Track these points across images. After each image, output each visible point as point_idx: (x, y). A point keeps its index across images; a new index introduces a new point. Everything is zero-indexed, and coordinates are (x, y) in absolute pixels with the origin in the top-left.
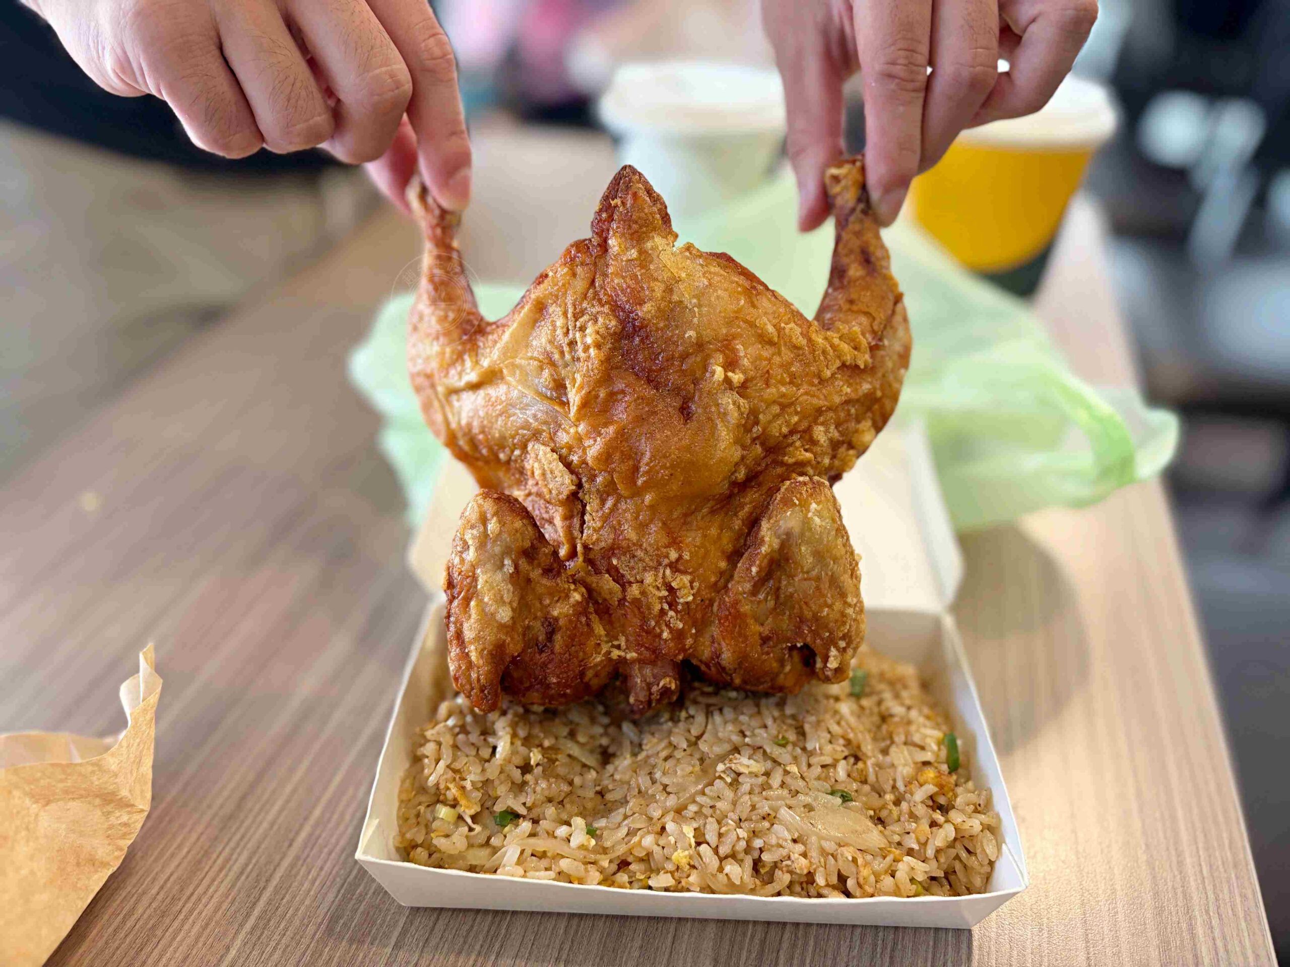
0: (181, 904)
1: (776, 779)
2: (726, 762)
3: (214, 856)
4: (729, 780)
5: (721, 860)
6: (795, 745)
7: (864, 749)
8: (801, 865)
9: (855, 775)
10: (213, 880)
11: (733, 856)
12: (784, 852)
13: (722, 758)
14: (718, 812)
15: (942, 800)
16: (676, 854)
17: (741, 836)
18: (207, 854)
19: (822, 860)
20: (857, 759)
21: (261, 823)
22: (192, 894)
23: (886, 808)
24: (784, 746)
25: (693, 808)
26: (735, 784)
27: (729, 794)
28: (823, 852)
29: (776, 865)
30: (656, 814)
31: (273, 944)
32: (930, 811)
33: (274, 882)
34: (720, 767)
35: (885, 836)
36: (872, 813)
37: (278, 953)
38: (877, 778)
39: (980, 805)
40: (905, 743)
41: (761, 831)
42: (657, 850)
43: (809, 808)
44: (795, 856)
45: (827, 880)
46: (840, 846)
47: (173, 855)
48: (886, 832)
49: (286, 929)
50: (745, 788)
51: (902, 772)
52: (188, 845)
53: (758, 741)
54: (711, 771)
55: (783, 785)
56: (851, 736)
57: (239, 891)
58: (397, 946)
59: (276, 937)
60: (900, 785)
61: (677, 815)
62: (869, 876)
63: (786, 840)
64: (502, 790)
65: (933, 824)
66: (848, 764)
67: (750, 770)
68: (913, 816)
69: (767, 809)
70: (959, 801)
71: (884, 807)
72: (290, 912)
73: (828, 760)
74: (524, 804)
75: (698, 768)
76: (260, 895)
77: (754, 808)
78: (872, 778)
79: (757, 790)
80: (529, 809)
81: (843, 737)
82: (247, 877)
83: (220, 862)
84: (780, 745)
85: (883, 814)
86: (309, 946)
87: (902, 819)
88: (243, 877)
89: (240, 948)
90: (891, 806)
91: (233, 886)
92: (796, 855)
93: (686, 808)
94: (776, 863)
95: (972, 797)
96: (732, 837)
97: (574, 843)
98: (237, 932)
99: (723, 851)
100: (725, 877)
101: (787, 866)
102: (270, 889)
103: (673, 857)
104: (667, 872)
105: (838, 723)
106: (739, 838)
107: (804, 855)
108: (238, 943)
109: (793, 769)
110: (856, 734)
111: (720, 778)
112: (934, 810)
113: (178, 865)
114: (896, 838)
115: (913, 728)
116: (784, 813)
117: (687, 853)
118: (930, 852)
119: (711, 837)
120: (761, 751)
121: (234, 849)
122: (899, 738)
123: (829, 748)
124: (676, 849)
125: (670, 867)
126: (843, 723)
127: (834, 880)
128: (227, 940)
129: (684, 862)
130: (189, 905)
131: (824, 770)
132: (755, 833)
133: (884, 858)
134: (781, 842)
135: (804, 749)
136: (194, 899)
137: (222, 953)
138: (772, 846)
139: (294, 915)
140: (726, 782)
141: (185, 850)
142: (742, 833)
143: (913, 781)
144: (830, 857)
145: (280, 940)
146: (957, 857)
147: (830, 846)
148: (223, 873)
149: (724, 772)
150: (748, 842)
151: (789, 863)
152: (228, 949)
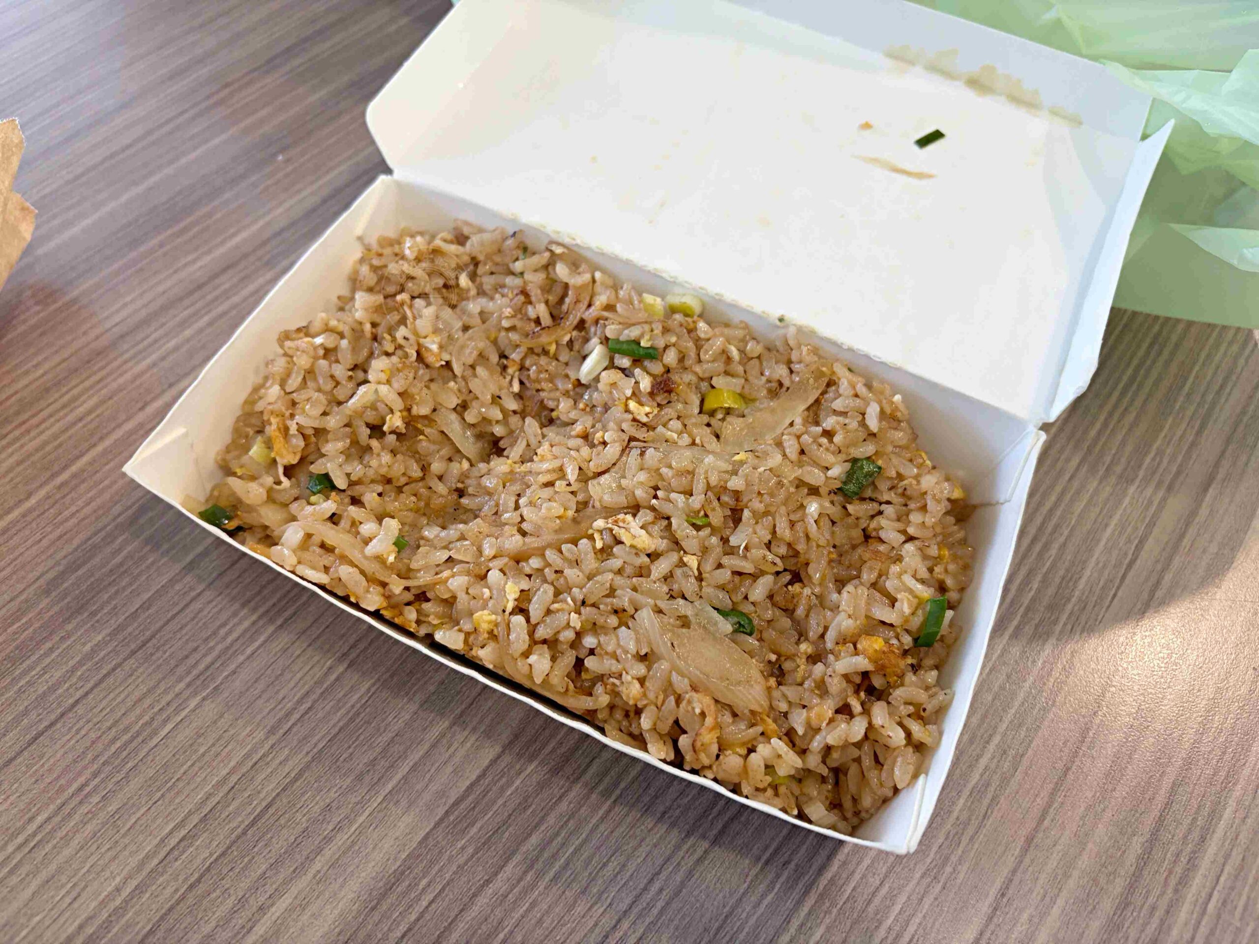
0: (9, 428)
1: (660, 568)
2: (610, 520)
3: (64, 389)
4: (599, 545)
5: (534, 642)
6: (714, 531)
7: (811, 569)
8: (632, 691)
9: (777, 598)
10: (51, 416)
11: (551, 643)
12: (615, 667)
13: (609, 512)
14: (562, 580)
15: (877, 682)
16: (480, 613)
17: (572, 624)
18: (58, 384)
19: (661, 697)
20: (796, 578)
21: (126, 372)
22: (24, 423)
23: (794, 661)
24: (698, 528)
25: (535, 563)
26: (605, 553)
27: (590, 563)
28: (668, 688)
29: (601, 678)
30: (488, 551)
31: (73, 509)
32: (850, 691)
33: (107, 443)
34: (600, 523)
35: (770, 698)
36: (773, 657)
37: (74, 521)
38: (807, 616)
39: (924, 710)
40: (874, 585)
41: (603, 627)
42: (462, 597)
43: (684, 622)
44: (626, 678)
45: (655, 724)
46: (694, 688)
47: (27, 373)
48: (776, 694)
49: (92, 499)
50: (616, 563)
51: (839, 625)
52: (46, 366)
53: (666, 508)
54: (584, 525)
55: (668, 578)
56: (801, 547)
57: (70, 437)
58: (191, 567)
59: (80, 503)
60: (830, 636)
61: (512, 563)
62: (711, 743)
63: (626, 652)
64: (333, 447)
65: (844, 710)
66: (775, 583)
67: (635, 543)
68: (822, 688)
69: (625, 603)
70: (898, 694)
71: (791, 657)
72: (106, 482)
73: (748, 567)
74: (348, 475)
75: (571, 513)
76: (88, 450)
77: (612, 592)
78: (800, 612)
79: (629, 570)
80: (352, 484)
81: (789, 545)
82: (84, 426)
83: (66, 398)
84: (694, 525)
85: (787, 666)
86: (105, 526)
87: (806, 685)
88: (80, 425)
89: (40, 500)
90: (802, 662)
91: (67, 429)
92: (629, 678)
93: (526, 559)
94: (603, 675)
95: (921, 696)
96: (562, 618)
97: (372, 549)
98: (45, 483)
99: (542, 633)
100: (527, 668)
101: (614, 684)
102: (100, 448)
103: (476, 615)
104: (460, 630)
105: (792, 524)
106: (568, 626)
107: (642, 681)
108: (42, 493)
109: (692, 561)
110: (809, 548)
111: (591, 538)
112: (857, 692)
113: (27, 386)
114: (783, 707)
115: (895, 569)
116: (645, 616)
117: (494, 617)
118: (817, 744)
119: (535, 609)
120: (665, 523)
121: (87, 390)
122: (868, 576)
123: (758, 553)
124: (484, 608)
125: (467, 626)
126: (799, 527)
127: (665, 726)
128: (34, 486)
129: (485, 627)
130: (17, 433)
131: (737, 579)
132: (594, 628)
133: (752, 725)
134: (619, 652)
135: (725, 541)
136: (24, 428)
137: (22, 497)
138: (607, 653)
139: (109, 487)
140: (594, 548)
141: (41, 372)
142: (575, 620)
143: (851, 641)
144: (672, 699)
145: (82, 508)
146: (858, 760)
147: (681, 684)
148: (65, 411)
149: (601, 532)
150: (579, 635)
151: (617, 682)
152: (29, 495)
